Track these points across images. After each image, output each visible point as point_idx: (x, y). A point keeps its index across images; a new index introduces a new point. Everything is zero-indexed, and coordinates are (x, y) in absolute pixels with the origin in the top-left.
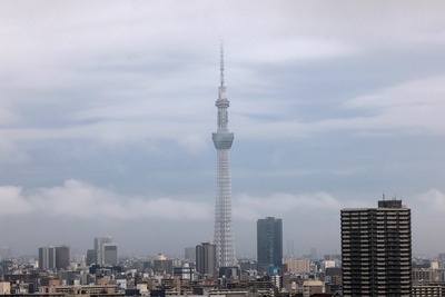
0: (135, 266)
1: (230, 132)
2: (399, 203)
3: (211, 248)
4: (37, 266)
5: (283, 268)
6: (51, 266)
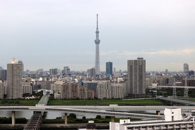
0: (74, 74)
1: (99, 39)
2: (142, 58)
3: (94, 70)
4: (49, 73)
5: (112, 75)
6: (53, 74)
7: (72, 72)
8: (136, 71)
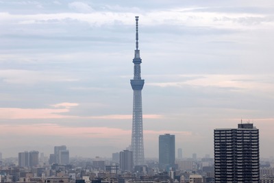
0: (80, 165)
1: (142, 79)
2: (251, 125)
3: (129, 154)
4: (17, 164)
6: (26, 164)
7: (74, 160)
8: (234, 157)
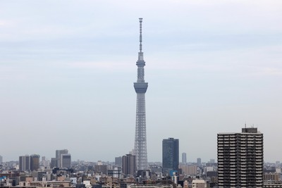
0: (83, 169)
1: (146, 82)
3: (132, 158)
4: (18, 168)
5: (179, 171)
6: (27, 168)
7: (76, 164)
